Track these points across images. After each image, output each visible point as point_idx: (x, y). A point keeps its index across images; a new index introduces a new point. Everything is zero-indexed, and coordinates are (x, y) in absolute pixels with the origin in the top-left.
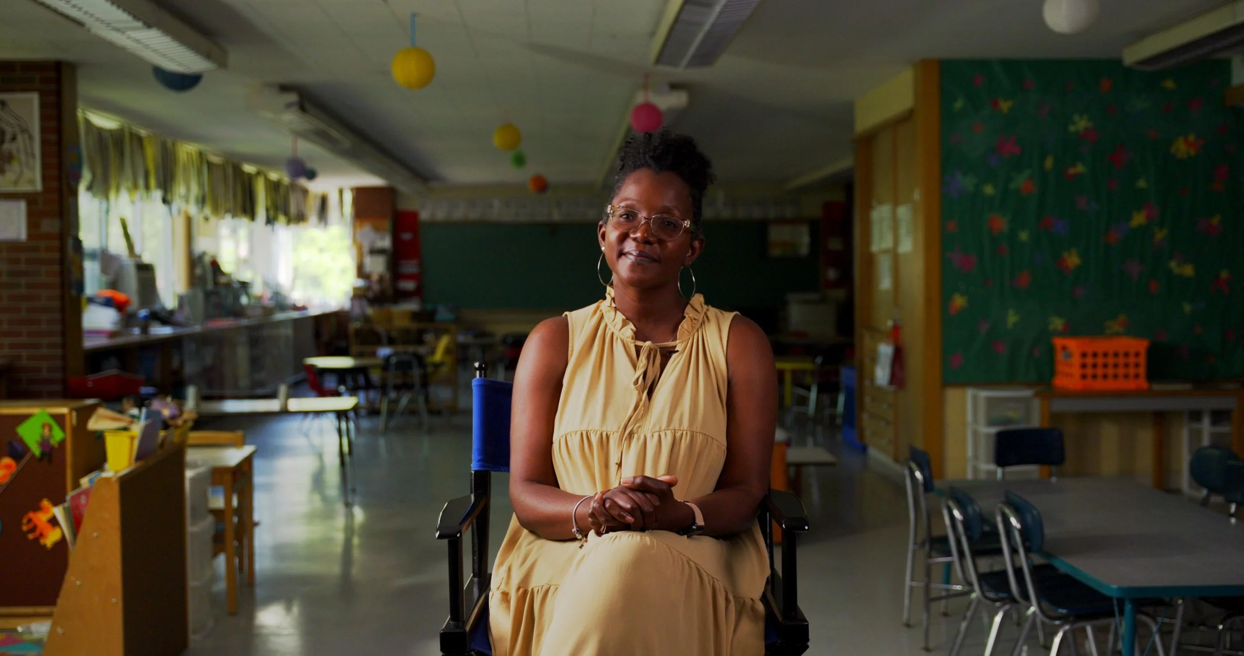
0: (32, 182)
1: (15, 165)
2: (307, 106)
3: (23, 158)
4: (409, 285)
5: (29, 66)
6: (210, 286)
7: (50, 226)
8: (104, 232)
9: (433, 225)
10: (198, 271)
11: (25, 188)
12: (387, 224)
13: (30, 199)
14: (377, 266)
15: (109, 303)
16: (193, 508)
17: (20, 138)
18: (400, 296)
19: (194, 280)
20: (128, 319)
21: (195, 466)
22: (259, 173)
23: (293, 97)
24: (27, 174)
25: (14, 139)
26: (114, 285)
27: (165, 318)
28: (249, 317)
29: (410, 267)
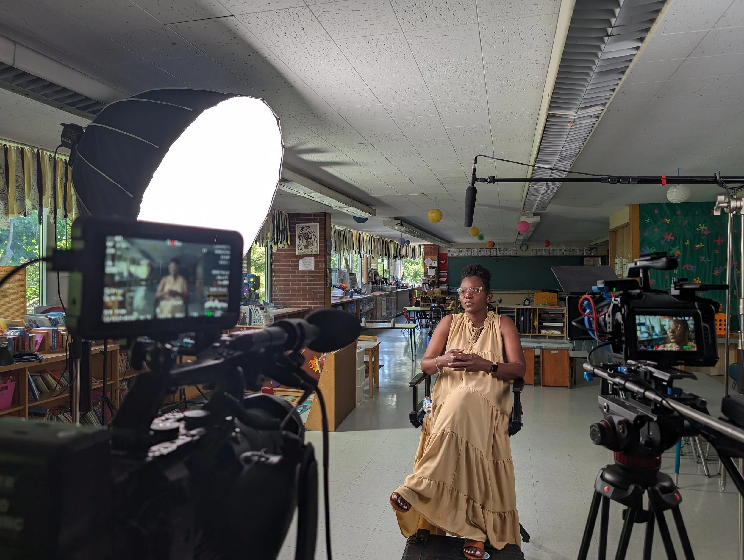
0: (316, 251)
1: (312, 246)
2: (403, 223)
3: (314, 243)
4: (444, 279)
5: (316, 214)
6: (374, 280)
7: (322, 265)
8: (340, 263)
9: (452, 257)
10: (370, 275)
11: (314, 253)
12: (436, 258)
13: (315, 257)
14: (432, 272)
15: (340, 287)
16: (359, 361)
17: (313, 237)
18: (440, 283)
19: (369, 279)
20: (346, 292)
21: (359, 348)
22: (391, 241)
23: (399, 221)
24: (315, 249)
25: (311, 238)
26: (342, 281)
27: (358, 292)
28: (385, 291)
29: (444, 273)
